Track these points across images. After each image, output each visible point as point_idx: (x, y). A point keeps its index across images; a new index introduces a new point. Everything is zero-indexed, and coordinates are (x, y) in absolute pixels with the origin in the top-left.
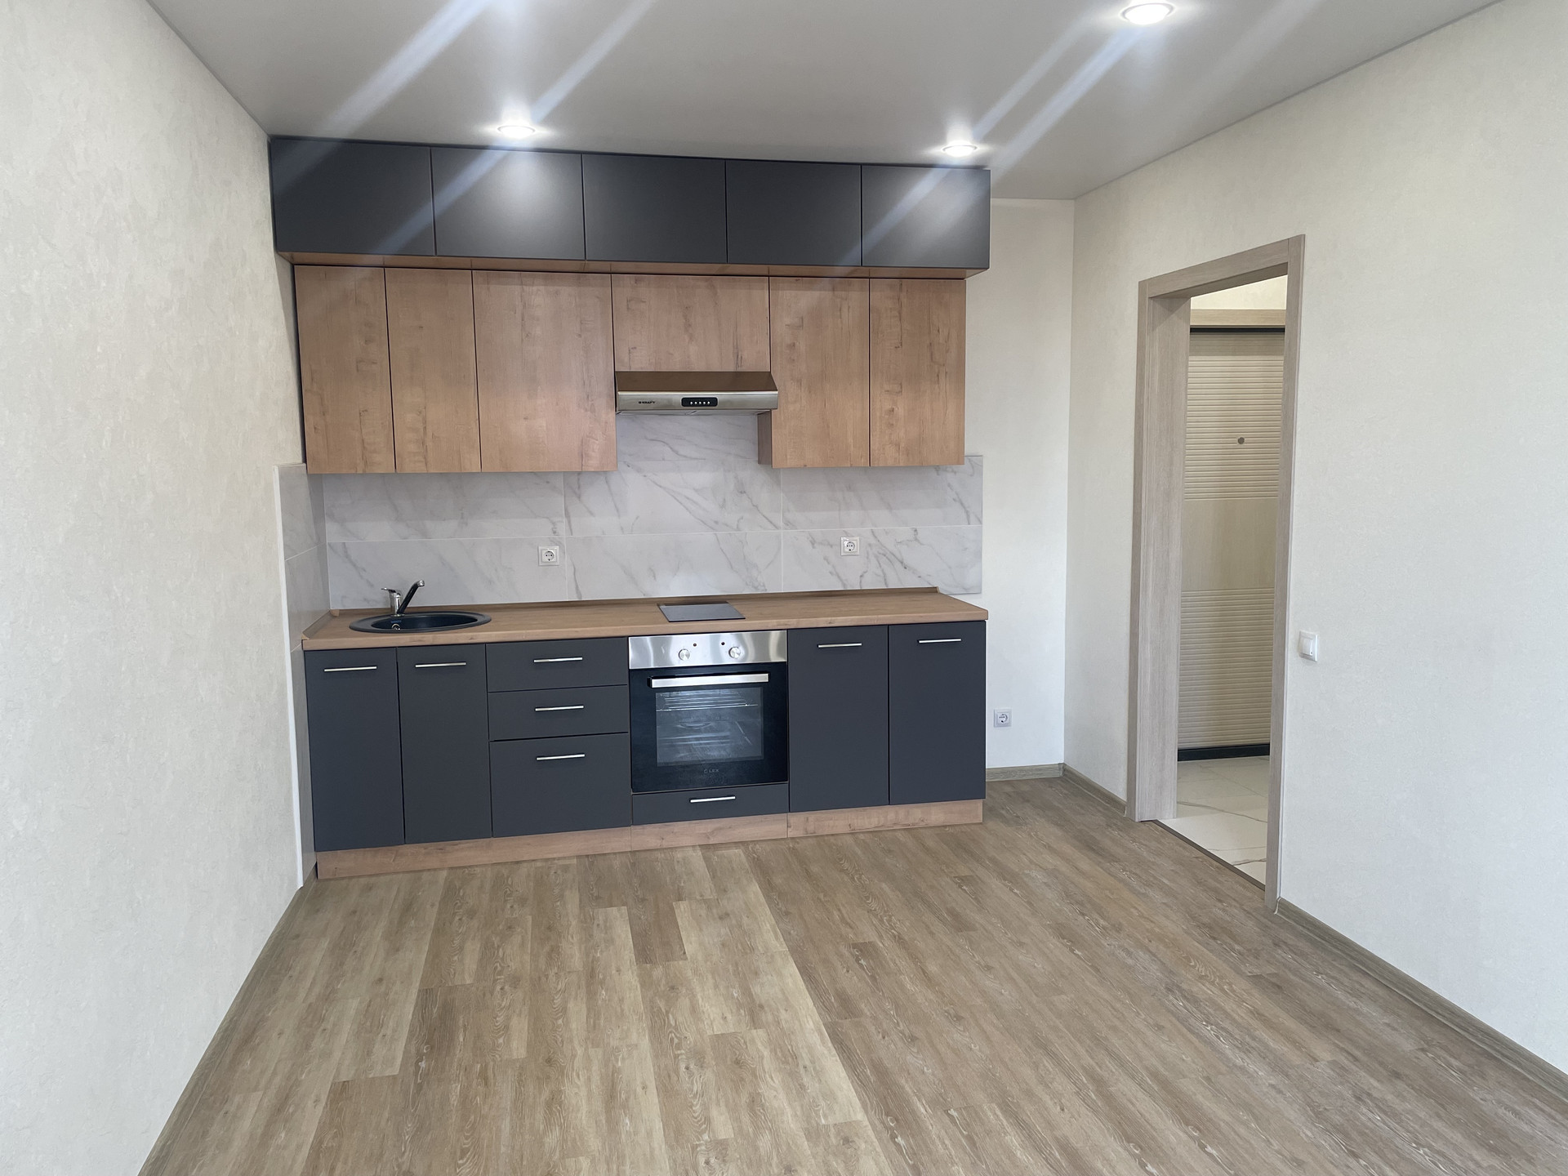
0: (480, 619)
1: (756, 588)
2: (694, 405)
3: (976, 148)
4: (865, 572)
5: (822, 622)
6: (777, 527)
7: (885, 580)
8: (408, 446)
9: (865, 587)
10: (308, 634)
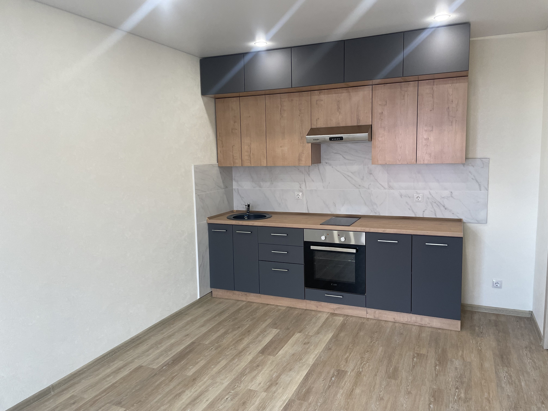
0: (267, 216)
1: (375, 213)
2: (333, 140)
3: (450, 16)
4: (425, 210)
5: (380, 230)
6: (385, 188)
7: (435, 214)
8: (245, 157)
9: (425, 216)
10: (210, 218)
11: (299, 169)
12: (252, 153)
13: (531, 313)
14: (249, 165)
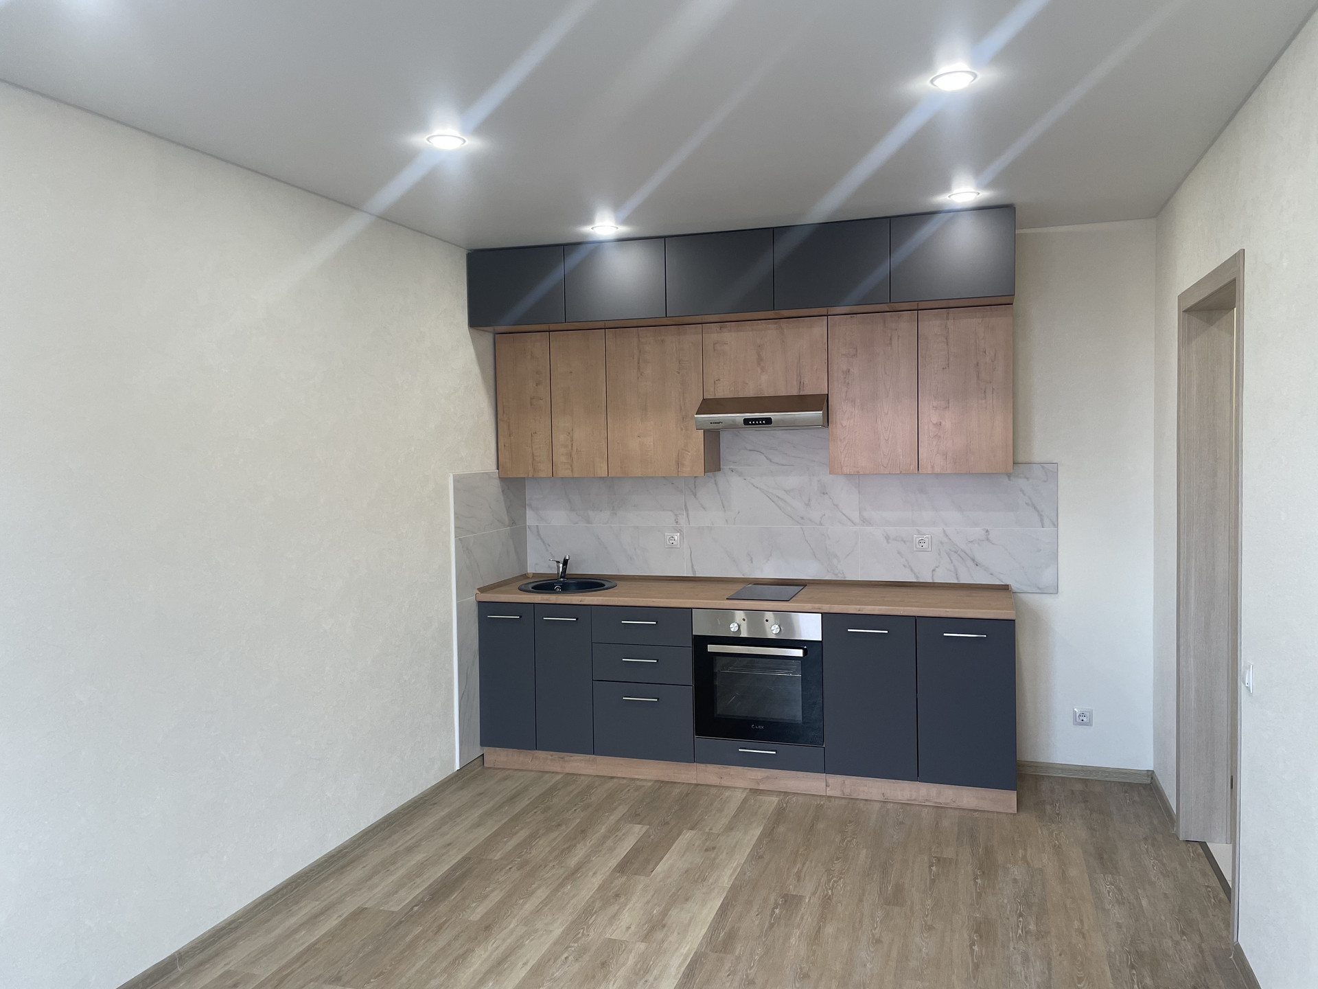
0: (607, 585)
1: (836, 575)
2: (752, 424)
3: (978, 193)
4: (937, 567)
5: (852, 609)
6: (854, 524)
7: (957, 575)
8: (560, 458)
9: (937, 581)
10: (483, 590)
11: (673, 484)
12: (575, 448)
13: (1151, 774)
14: (568, 473)
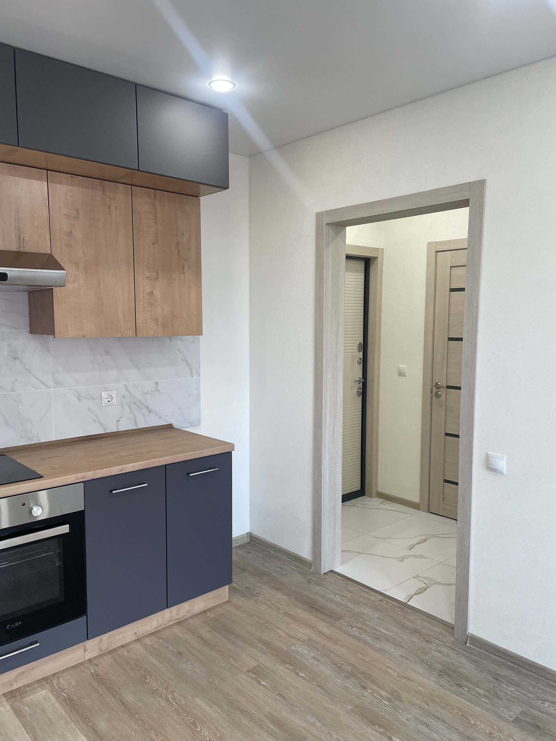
1: (30, 439)
3: (235, 86)
4: (120, 418)
5: (115, 470)
6: (48, 387)
7: (135, 422)
9: (121, 430)
13: (249, 534)
